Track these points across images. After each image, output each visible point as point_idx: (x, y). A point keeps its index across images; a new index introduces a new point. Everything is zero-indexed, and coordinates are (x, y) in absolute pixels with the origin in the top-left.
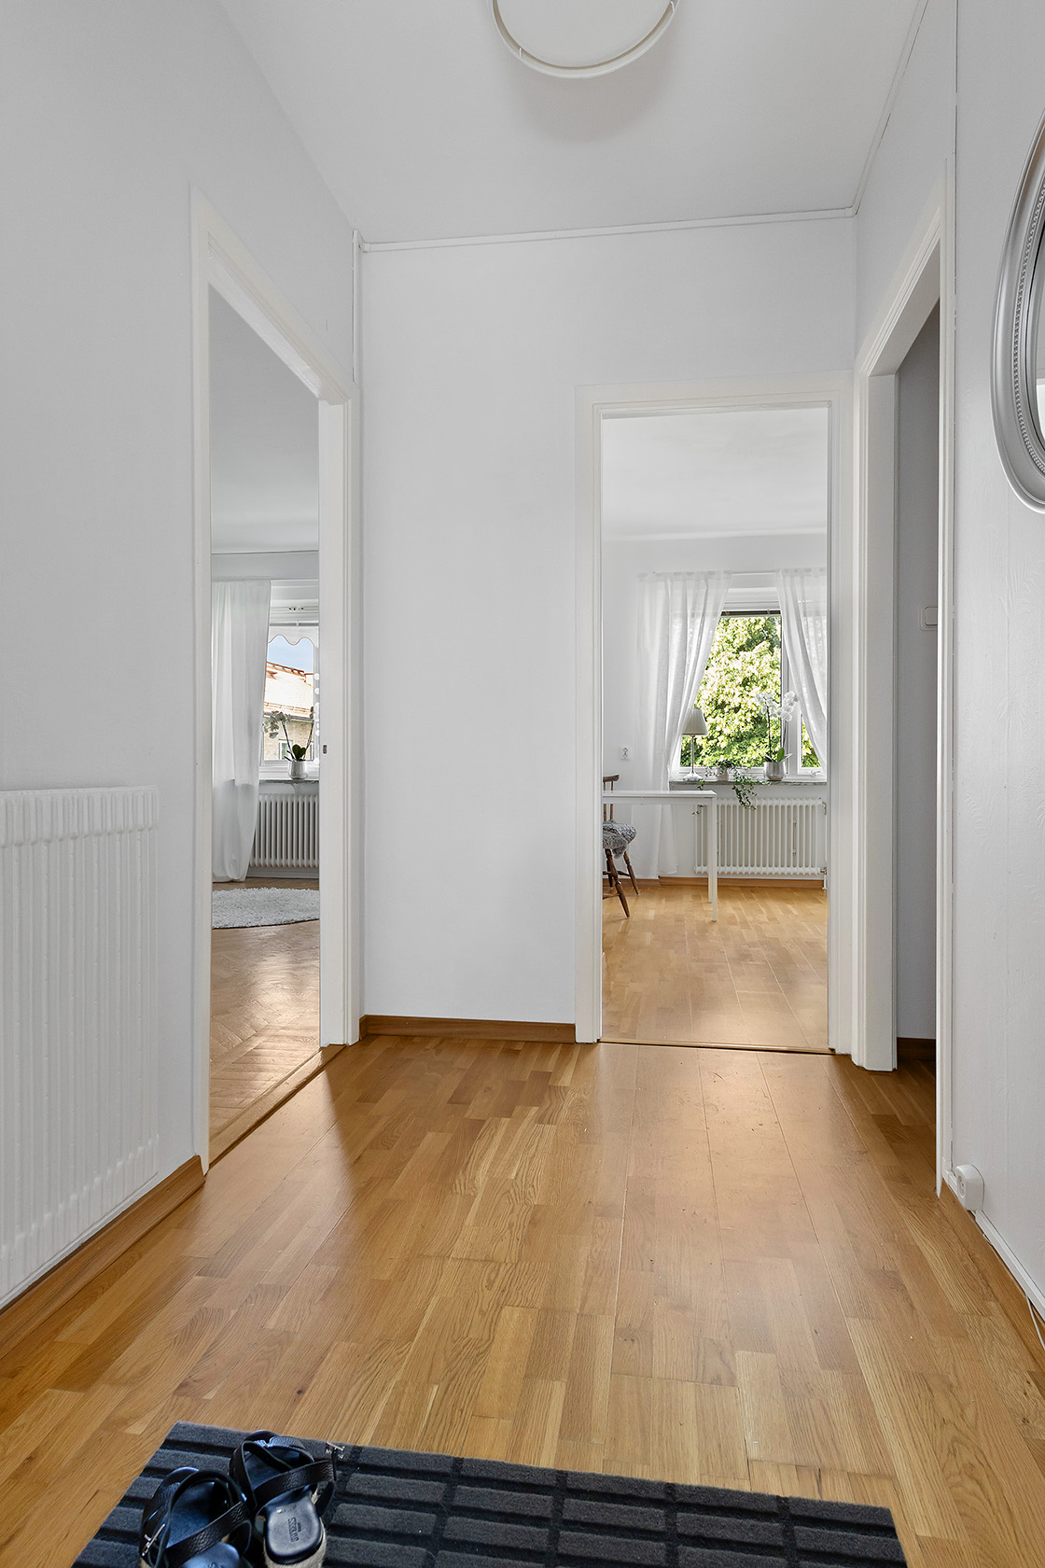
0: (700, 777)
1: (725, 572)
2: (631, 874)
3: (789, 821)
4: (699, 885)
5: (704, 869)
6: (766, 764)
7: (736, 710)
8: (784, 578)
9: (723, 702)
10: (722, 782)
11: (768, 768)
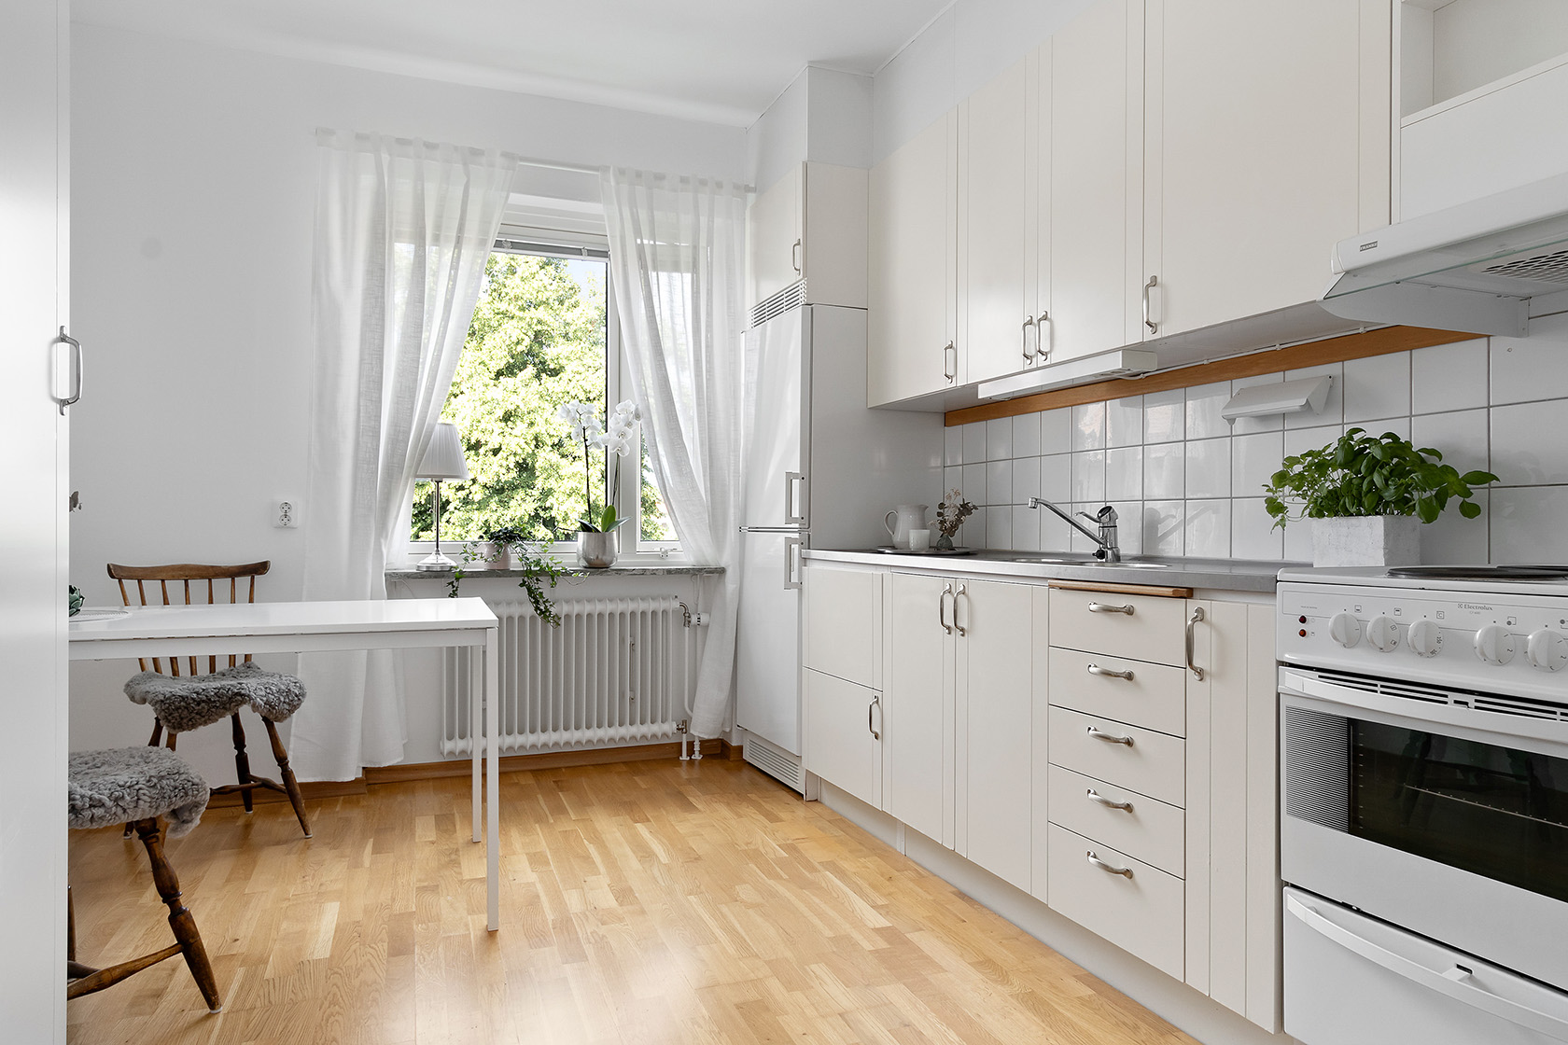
0: (454, 564)
1: (505, 155)
2: (287, 774)
3: (622, 640)
4: (454, 775)
5: (458, 745)
6: (581, 535)
7: (496, 452)
8: (618, 183)
9: (478, 442)
10: (498, 572)
11: (587, 543)
